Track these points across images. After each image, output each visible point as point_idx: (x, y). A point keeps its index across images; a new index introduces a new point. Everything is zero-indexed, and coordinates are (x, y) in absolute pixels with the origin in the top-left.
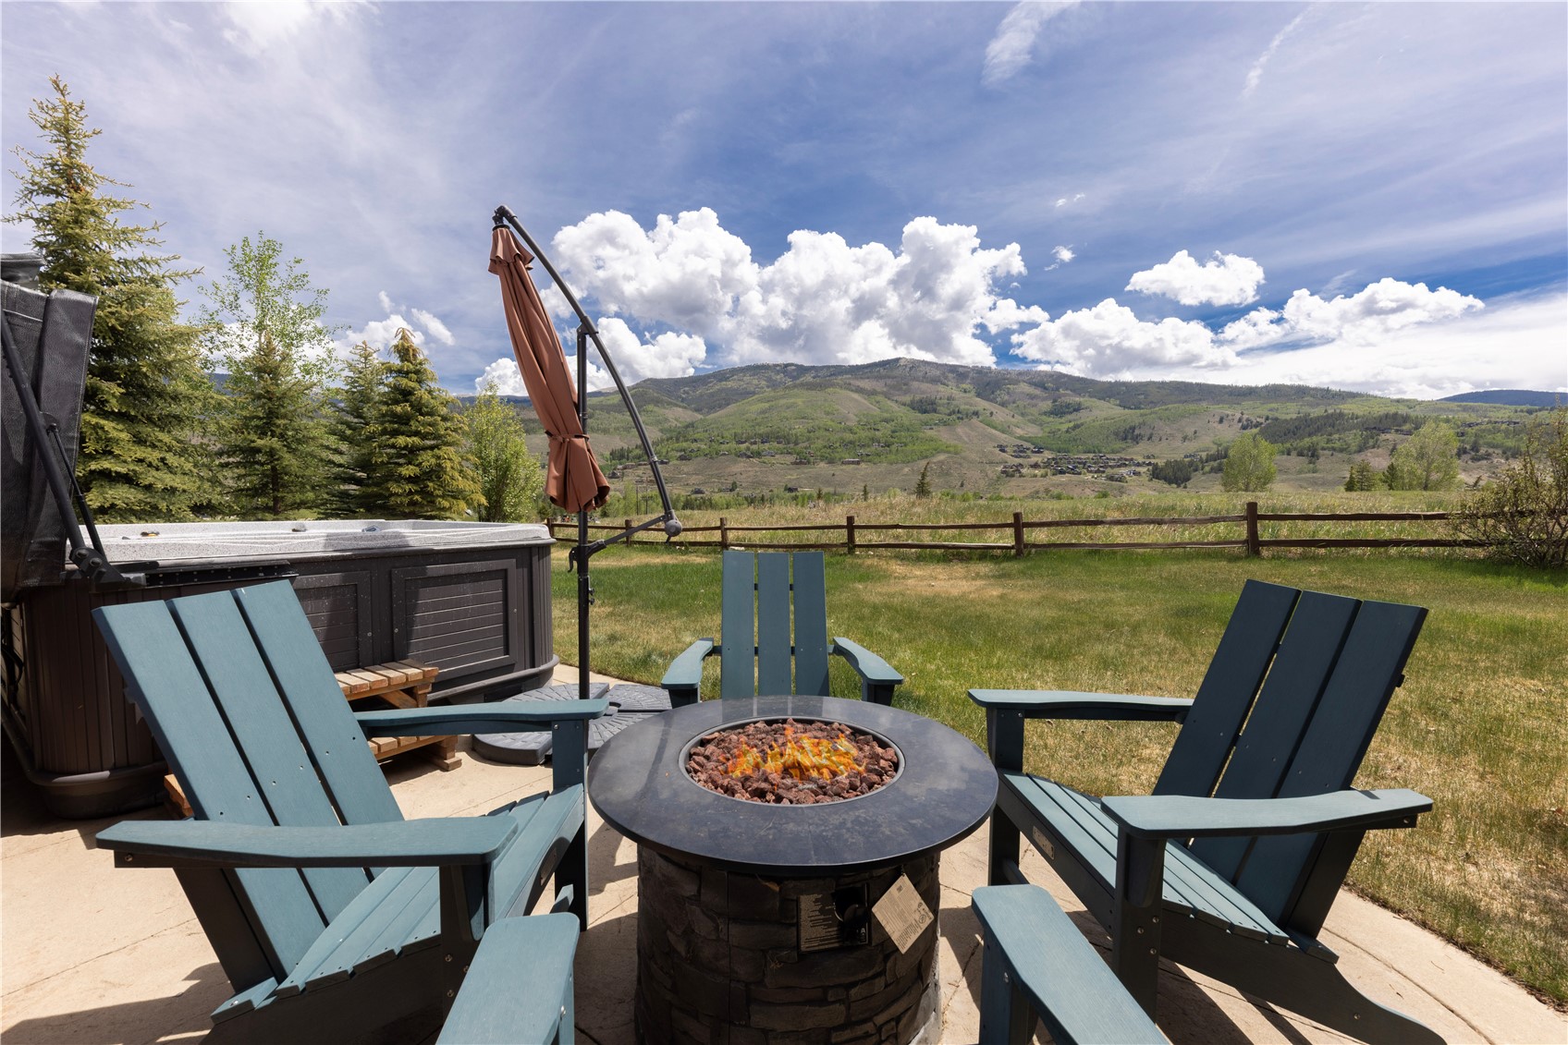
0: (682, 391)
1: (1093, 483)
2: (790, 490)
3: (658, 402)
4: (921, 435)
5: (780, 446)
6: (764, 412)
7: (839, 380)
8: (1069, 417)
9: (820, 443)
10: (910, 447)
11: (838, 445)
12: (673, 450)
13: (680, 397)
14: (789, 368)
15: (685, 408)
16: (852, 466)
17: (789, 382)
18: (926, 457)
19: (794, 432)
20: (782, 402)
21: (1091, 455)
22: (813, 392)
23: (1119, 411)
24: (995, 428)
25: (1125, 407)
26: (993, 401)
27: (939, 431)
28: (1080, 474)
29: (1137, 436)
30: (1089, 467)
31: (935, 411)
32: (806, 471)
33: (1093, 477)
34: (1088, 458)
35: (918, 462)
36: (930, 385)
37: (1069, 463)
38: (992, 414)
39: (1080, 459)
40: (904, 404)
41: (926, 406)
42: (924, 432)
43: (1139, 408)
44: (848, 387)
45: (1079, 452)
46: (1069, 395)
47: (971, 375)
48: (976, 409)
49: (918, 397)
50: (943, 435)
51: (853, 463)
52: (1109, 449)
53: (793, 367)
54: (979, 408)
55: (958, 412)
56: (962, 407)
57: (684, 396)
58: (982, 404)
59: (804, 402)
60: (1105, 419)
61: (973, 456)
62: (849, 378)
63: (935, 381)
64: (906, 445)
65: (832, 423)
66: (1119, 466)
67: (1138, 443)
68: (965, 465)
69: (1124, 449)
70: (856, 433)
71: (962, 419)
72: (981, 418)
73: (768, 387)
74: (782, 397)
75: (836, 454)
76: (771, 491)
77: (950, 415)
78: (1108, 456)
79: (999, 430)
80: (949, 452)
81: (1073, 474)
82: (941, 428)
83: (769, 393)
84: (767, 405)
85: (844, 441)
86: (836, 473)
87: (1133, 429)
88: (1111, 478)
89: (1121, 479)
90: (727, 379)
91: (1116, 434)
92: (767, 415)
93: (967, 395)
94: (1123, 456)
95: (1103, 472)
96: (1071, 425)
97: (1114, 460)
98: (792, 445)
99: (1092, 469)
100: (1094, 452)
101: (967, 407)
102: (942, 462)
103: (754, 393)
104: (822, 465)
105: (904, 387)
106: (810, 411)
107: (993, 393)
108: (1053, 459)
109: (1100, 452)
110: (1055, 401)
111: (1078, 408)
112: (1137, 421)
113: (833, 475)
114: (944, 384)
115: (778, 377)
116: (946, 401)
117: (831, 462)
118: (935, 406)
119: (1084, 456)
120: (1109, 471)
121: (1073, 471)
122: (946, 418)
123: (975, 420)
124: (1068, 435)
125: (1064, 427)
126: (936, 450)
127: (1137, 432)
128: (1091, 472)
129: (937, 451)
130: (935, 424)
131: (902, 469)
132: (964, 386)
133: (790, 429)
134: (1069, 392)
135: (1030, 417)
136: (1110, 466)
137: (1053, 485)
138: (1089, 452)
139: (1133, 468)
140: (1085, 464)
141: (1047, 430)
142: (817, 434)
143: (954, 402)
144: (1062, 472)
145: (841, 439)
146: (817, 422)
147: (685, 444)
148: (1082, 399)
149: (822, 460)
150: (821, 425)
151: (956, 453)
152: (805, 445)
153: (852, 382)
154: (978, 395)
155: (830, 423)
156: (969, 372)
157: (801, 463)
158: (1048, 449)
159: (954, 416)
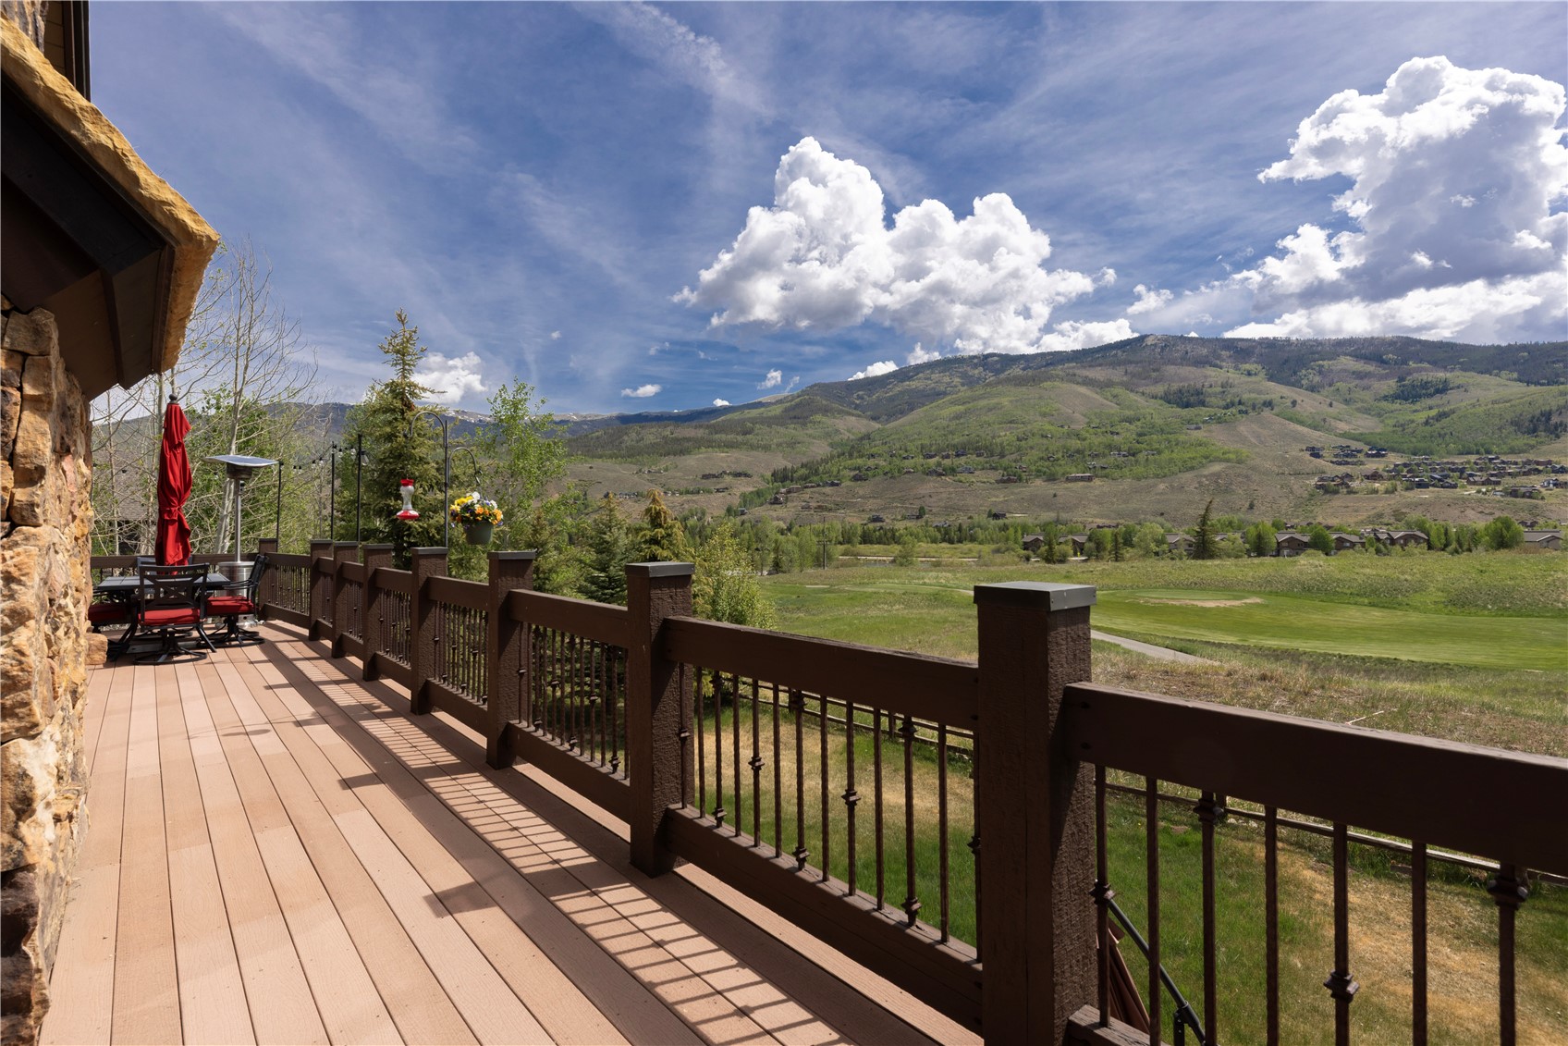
0: (855, 396)
1: (1479, 501)
2: (996, 516)
3: (827, 411)
4: (1182, 438)
5: (981, 459)
6: (958, 417)
7: (1058, 370)
8: (1429, 402)
9: (1035, 454)
10: (1166, 455)
11: (1060, 455)
12: (845, 468)
13: (854, 403)
14: (990, 359)
15: (859, 416)
16: (1081, 484)
17: (991, 378)
18: (1192, 468)
19: (998, 440)
20: (983, 403)
21: (1473, 458)
22: (1024, 389)
23: (1518, 389)
24: (1301, 423)
25: (1528, 383)
26: (1297, 384)
27: (1210, 431)
28: (1455, 486)
29: (1556, 427)
30: (1471, 475)
31: (1203, 403)
32: (1016, 491)
33: (1479, 492)
34: (1468, 462)
35: (1180, 475)
36: (1193, 369)
37: (1434, 470)
38: (1294, 403)
39: (1454, 464)
40: (1155, 397)
41: (1188, 399)
42: (1186, 434)
43: (1557, 383)
44: (1072, 378)
45: (1449, 453)
46: (1425, 370)
47: (1257, 351)
48: (1268, 397)
49: (1175, 387)
50: (1217, 438)
51: (1082, 479)
52: (1505, 448)
53: (996, 358)
54: (1275, 397)
55: (1240, 403)
56: (1245, 397)
57: (858, 402)
58: (1277, 391)
59: (1011, 401)
60: (1494, 402)
61: (1268, 465)
62: (1074, 367)
63: (1200, 362)
64: (1159, 452)
65: (1051, 428)
66: (1525, 474)
67: (1558, 437)
68: (1255, 477)
69: (1533, 447)
70: (1084, 439)
71: (1246, 412)
72: (1276, 410)
73: (963, 385)
74: (981, 397)
75: (1058, 468)
76: (970, 518)
77: (1227, 407)
78: (1504, 458)
79: (1309, 426)
80: (1228, 460)
81: (1442, 487)
82: (1214, 427)
83: (964, 392)
84: (962, 408)
85: (1068, 450)
86: (1059, 493)
87: (1548, 415)
88: (1514, 493)
89: (1530, 495)
90: (910, 378)
91: (1516, 424)
92: (962, 421)
93: (1253, 379)
94: (1532, 457)
95: (1498, 483)
96: (1433, 413)
97: (1516, 463)
98: (996, 458)
99: (1476, 479)
100: (1478, 453)
101: (1253, 396)
102: (1218, 475)
103: (945, 394)
104: (1038, 482)
105: (1154, 374)
106: (1020, 413)
107: (1295, 373)
108: (1405, 465)
109: (1488, 452)
110: (1401, 379)
111: (1443, 389)
112: (1554, 404)
113: (1055, 496)
114: (1216, 366)
115: (976, 372)
116: (1220, 389)
117: (1052, 478)
118: (1201, 397)
119: (1459, 460)
120: (1508, 482)
121: (1442, 483)
122: (1220, 412)
123: (1267, 413)
124: (1428, 428)
125: (1421, 417)
126: (1206, 458)
127: (1555, 419)
128: (1475, 483)
129: (1209, 459)
130: (1205, 422)
131: (1155, 485)
132: (1247, 366)
133: (993, 438)
134: (1425, 365)
135: (1359, 405)
136: (1510, 474)
137: (1408, 505)
138: (1469, 453)
139: (1553, 476)
140: (1462, 471)
141: (1391, 422)
142: (1030, 442)
143: (1233, 391)
144: (1421, 485)
145: (1064, 447)
146: (1029, 427)
147: (860, 461)
148: (1448, 375)
149: (1038, 477)
150: (1035, 431)
151: (1240, 462)
152: (1014, 457)
153: (1077, 372)
154: (1271, 378)
155: (1047, 427)
156: (1254, 347)
157: (1009, 481)
158: (1393, 450)
159: (1234, 410)
